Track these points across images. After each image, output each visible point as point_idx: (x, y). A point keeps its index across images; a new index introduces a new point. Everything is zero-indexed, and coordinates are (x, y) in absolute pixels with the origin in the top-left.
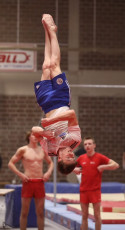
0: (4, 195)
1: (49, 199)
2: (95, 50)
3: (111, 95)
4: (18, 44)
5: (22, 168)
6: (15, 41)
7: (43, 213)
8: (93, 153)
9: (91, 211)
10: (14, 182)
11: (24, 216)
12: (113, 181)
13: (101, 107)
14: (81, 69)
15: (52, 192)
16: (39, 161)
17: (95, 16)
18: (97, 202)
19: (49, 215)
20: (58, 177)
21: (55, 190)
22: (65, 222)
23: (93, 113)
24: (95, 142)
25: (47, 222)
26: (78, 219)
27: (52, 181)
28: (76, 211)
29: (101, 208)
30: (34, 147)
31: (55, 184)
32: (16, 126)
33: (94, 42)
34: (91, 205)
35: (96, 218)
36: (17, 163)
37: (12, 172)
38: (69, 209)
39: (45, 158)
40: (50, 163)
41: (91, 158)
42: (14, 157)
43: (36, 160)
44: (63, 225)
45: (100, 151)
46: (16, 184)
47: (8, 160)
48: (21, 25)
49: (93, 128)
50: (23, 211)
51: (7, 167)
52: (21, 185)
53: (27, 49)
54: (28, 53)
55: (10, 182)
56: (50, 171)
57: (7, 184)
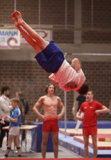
0: (30, 130)
1: (61, 132)
2: (92, 29)
3: (104, 60)
4: (39, 25)
5: (43, 111)
6: (37, 24)
7: (57, 142)
8: (92, 100)
9: (90, 141)
10: (37, 120)
11: (44, 144)
12: (105, 120)
13: (97, 69)
14: (83, 42)
15: (63, 127)
16: (54, 106)
17: (92, 6)
18: (94, 134)
19: (62, 143)
20: (67, 117)
21: (65, 126)
22: (73, 148)
23: (92, 73)
24: (93, 93)
25: (60, 148)
26: (82, 146)
27: (64, 120)
28: (80, 141)
29: (97, 139)
30: (51, 96)
31: (66, 122)
32: (38, 82)
33: (92, 24)
34: (90, 136)
35: (94, 146)
36: (39, 108)
37: (35, 114)
38: (75, 139)
39: (59, 104)
40: (62, 107)
41: (90, 104)
42: (37, 104)
43: (52, 105)
44: (71, 150)
45: (97, 99)
46: (39, 122)
47: (33, 105)
48: (41, 12)
49: (92, 83)
50: (43, 141)
51: (32, 111)
52: (42, 123)
53: (46, 29)
54: (46, 31)
55: (35, 120)
56: (62, 112)
57: (32, 122)
